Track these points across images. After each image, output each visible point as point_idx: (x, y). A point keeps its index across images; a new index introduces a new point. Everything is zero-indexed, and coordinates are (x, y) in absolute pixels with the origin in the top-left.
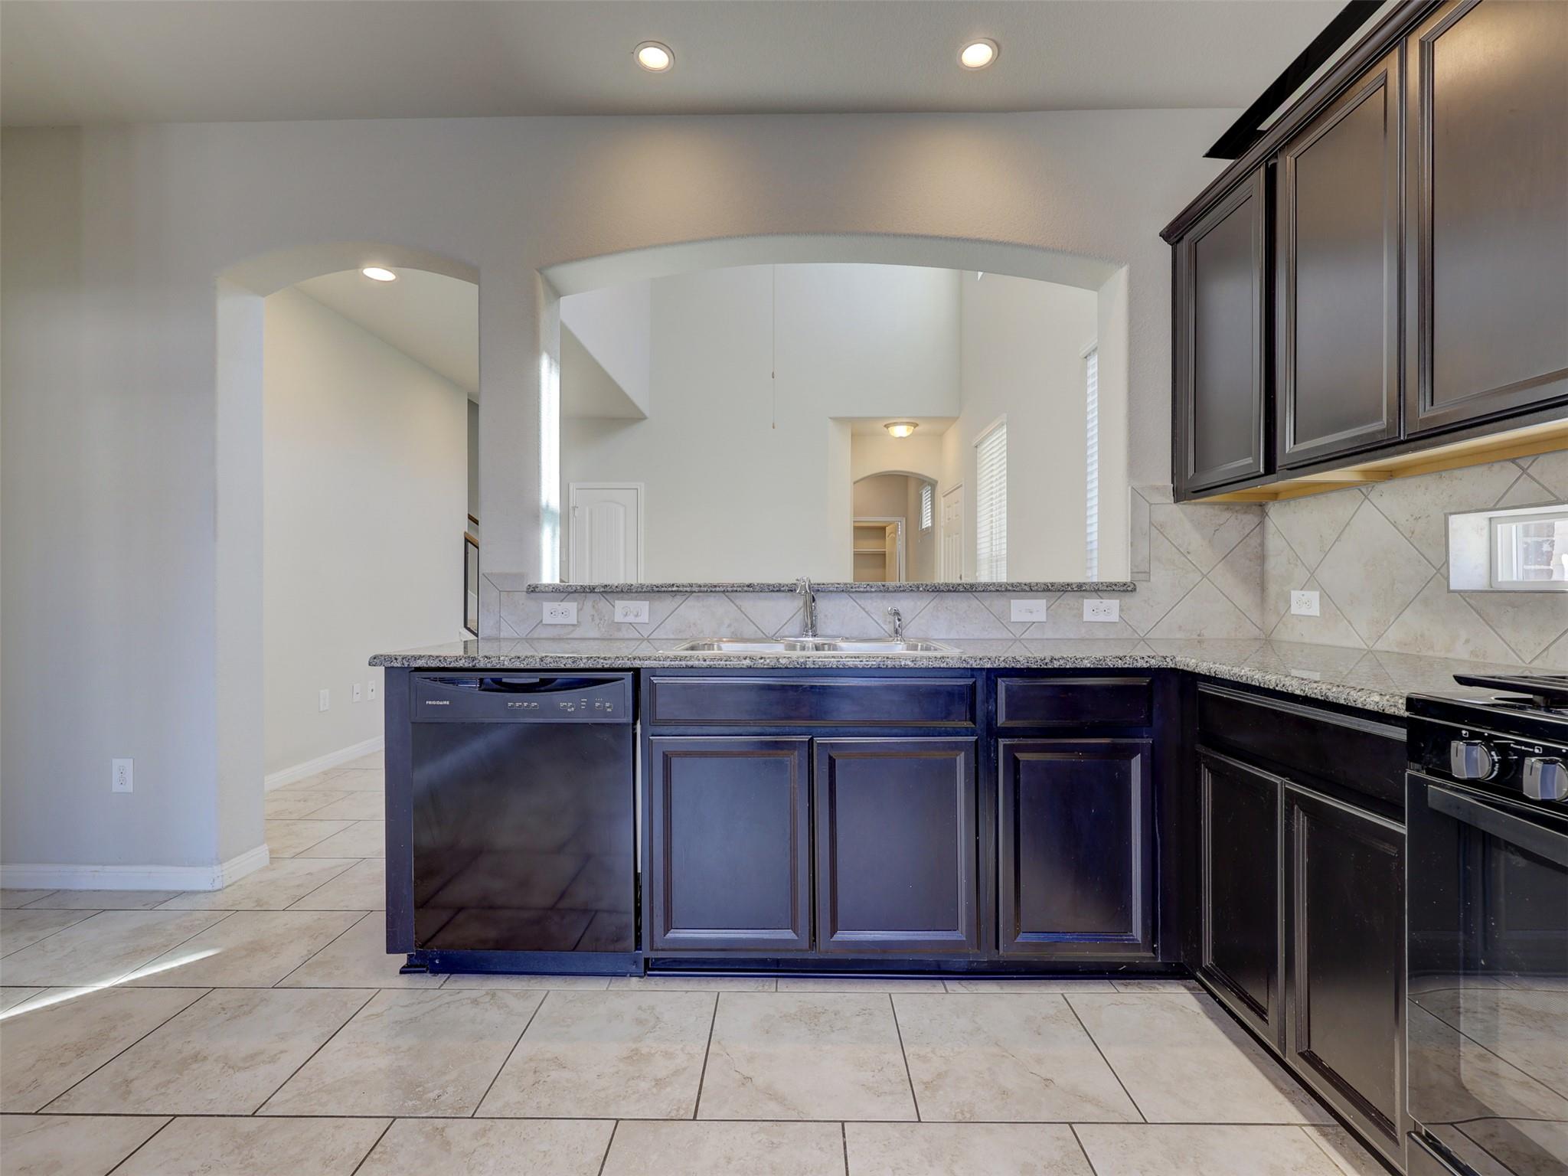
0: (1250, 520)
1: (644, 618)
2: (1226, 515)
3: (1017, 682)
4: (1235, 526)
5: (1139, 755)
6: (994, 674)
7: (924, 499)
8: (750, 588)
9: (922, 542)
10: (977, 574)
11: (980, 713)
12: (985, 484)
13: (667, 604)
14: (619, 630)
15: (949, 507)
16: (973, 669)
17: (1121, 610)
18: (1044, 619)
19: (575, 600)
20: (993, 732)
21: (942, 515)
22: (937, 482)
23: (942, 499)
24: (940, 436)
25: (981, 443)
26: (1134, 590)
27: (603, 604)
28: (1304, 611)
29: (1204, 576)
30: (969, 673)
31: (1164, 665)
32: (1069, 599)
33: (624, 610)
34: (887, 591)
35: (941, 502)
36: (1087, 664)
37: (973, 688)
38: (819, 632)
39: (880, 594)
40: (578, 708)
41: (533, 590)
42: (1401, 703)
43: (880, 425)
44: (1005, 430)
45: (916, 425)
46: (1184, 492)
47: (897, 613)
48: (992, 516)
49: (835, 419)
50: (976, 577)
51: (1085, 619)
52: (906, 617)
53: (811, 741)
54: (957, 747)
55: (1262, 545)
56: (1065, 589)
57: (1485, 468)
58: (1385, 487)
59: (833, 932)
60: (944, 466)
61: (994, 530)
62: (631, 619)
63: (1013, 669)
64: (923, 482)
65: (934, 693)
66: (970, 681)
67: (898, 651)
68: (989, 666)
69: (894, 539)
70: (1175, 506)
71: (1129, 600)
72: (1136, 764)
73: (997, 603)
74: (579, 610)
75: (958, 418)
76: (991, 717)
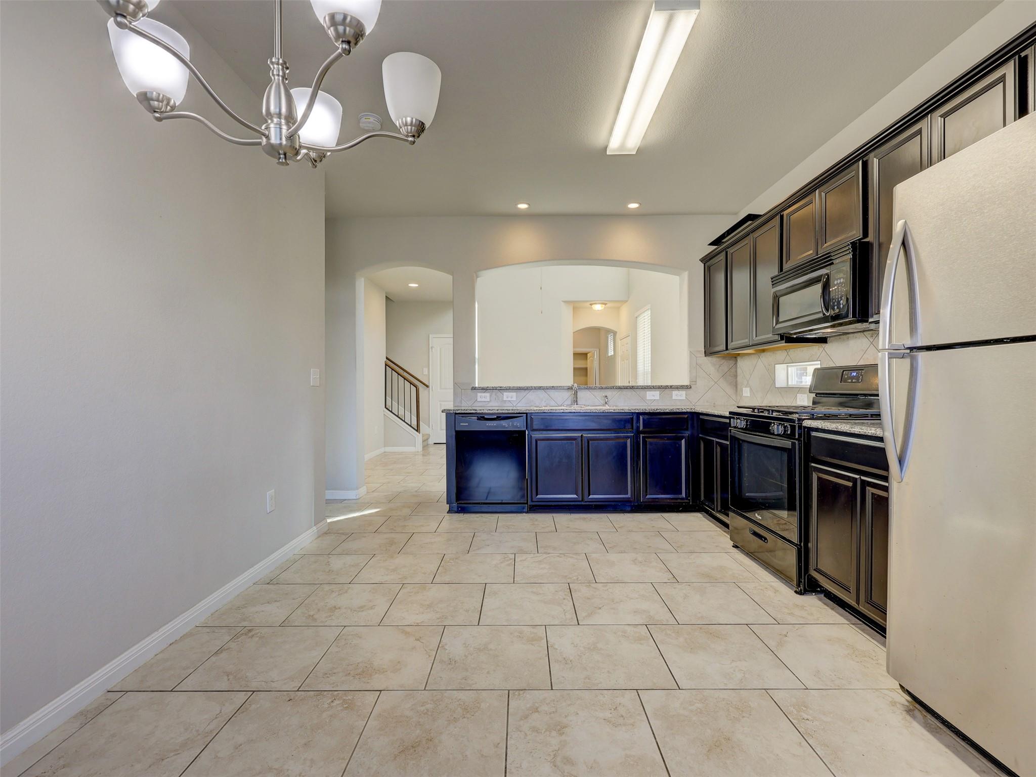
0: (732, 362)
1: (514, 399)
2: (723, 361)
3: (646, 417)
4: (726, 365)
5: (684, 440)
6: (639, 414)
7: (609, 340)
8: (553, 388)
9: (608, 363)
10: (637, 380)
11: (635, 427)
12: (641, 331)
13: (523, 393)
14: (505, 403)
15: (623, 346)
16: (632, 413)
17: (686, 395)
18: (658, 398)
19: (489, 392)
20: (638, 432)
21: (620, 350)
22: (616, 332)
23: (620, 341)
24: (618, 308)
25: (639, 316)
26: (691, 388)
27: (499, 394)
28: (746, 395)
29: (716, 383)
30: (631, 414)
31: (691, 411)
32: (667, 391)
33: (507, 396)
34: (602, 388)
35: (619, 343)
36: (668, 411)
37: (632, 418)
38: (578, 403)
39: (600, 390)
40: (509, 425)
41: (474, 388)
42: (728, 413)
43: (588, 304)
44: (650, 312)
45: (605, 304)
46: (708, 353)
47: (606, 396)
48: (644, 347)
49: (565, 302)
50: (637, 383)
51: (673, 398)
52: (609, 397)
53: (582, 435)
54: (628, 437)
55: (736, 372)
56: (666, 387)
57: (781, 351)
58: (763, 354)
59: (589, 496)
60: (620, 324)
61: (645, 357)
62: (509, 399)
63: (645, 413)
64: (608, 331)
65: (620, 421)
66: (631, 417)
67: (606, 408)
68: (637, 411)
69: (592, 361)
70: (705, 358)
71: (689, 391)
72: (683, 441)
73: (642, 392)
74: (491, 396)
75: (627, 301)
76: (638, 427)
